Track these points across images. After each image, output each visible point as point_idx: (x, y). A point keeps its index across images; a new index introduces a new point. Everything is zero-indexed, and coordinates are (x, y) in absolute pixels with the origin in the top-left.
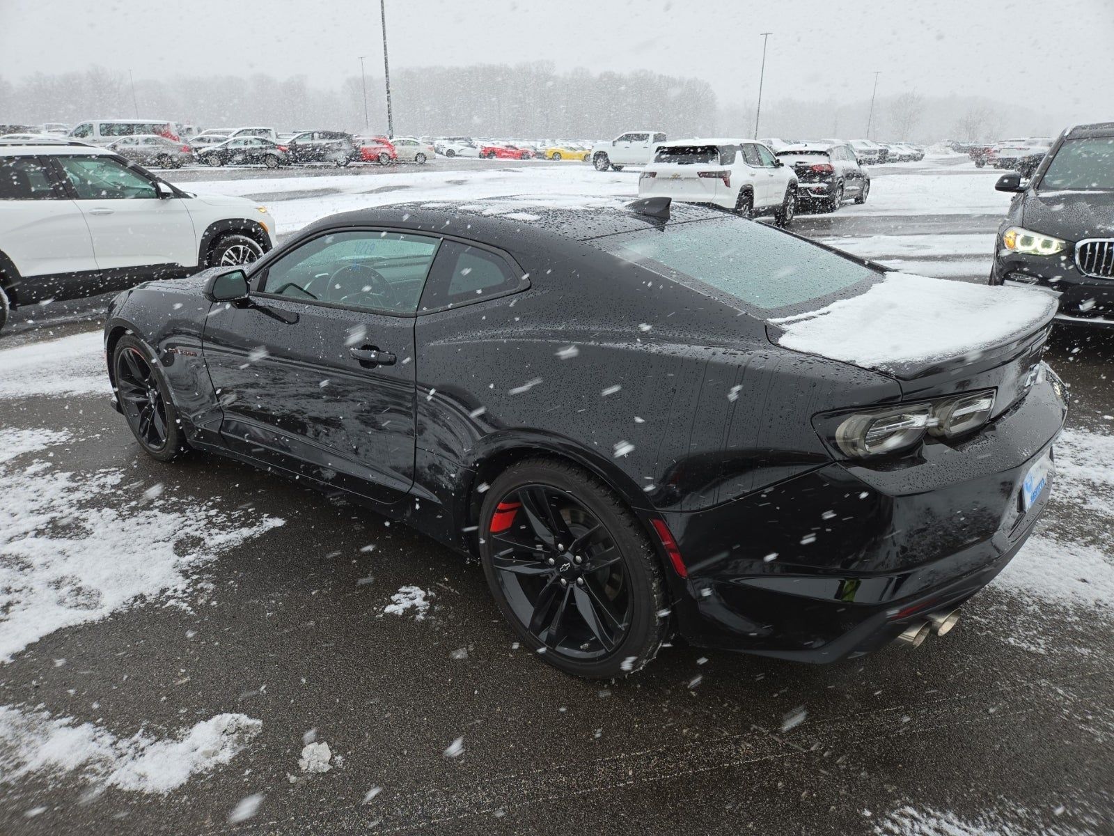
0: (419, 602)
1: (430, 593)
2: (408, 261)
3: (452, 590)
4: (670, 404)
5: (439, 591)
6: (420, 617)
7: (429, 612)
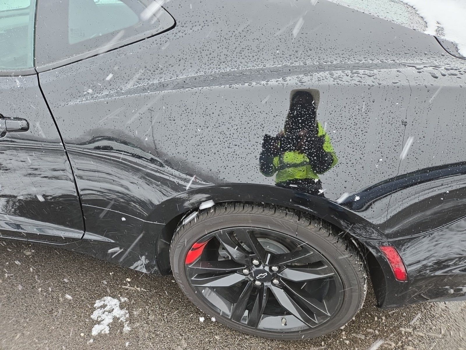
0: (118, 312)
1: (123, 300)
2: (16, 12)
3: (139, 289)
4: (401, 138)
5: (130, 296)
6: (127, 329)
7: (131, 320)
